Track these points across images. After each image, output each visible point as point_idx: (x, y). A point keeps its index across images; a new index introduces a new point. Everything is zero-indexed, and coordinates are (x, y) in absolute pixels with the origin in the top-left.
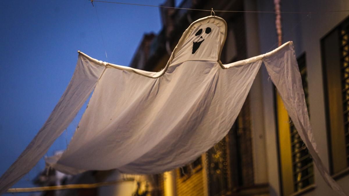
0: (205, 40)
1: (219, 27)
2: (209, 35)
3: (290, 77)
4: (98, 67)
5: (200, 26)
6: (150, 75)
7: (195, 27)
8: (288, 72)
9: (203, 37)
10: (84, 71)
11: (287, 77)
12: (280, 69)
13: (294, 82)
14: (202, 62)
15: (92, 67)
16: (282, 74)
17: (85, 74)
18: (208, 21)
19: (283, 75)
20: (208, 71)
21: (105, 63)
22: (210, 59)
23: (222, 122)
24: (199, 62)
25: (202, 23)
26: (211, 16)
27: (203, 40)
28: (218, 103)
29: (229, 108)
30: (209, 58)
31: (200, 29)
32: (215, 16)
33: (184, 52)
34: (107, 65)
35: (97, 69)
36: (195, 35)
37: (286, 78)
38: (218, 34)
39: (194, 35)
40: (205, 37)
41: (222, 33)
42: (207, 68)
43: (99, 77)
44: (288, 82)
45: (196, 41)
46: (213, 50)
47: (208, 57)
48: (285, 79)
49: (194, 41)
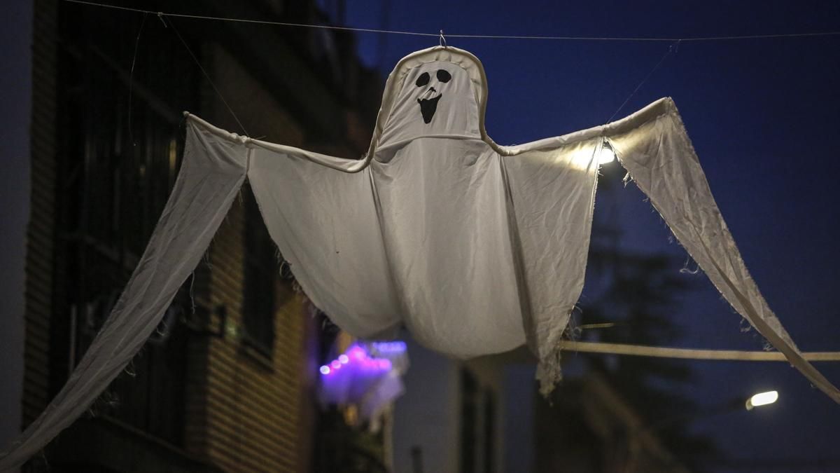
0: (443, 95)
1: (465, 69)
2: (450, 87)
3: (677, 173)
4: (233, 146)
5: (420, 67)
6: (341, 167)
7: (409, 70)
8: (669, 162)
9: (437, 89)
10: (207, 153)
11: (670, 175)
12: (647, 156)
13: (690, 183)
14: (453, 140)
15: (221, 144)
16: (654, 168)
17: (210, 159)
18: (435, 55)
19: (658, 169)
20: (473, 160)
21: (245, 139)
22: (468, 134)
23: (559, 265)
24: (447, 139)
25: (421, 60)
26: (440, 47)
27: (441, 96)
28: (530, 226)
29: (558, 235)
30: (466, 132)
31: (421, 72)
32: (448, 47)
33: (404, 120)
34: (248, 143)
35: (232, 149)
36: (415, 85)
37: (666, 176)
38: (468, 84)
39: (413, 85)
40: (441, 89)
41: (475, 82)
42: (468, 153)
43: (246, 166)
44: (673, 184)
45: (424, 98)
46: (468, 117)
47: (465, 129)
48: (663, 177)
49: (420, 98)
